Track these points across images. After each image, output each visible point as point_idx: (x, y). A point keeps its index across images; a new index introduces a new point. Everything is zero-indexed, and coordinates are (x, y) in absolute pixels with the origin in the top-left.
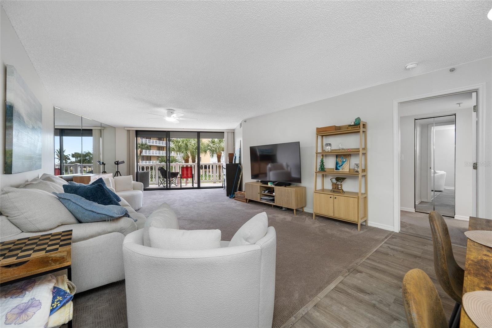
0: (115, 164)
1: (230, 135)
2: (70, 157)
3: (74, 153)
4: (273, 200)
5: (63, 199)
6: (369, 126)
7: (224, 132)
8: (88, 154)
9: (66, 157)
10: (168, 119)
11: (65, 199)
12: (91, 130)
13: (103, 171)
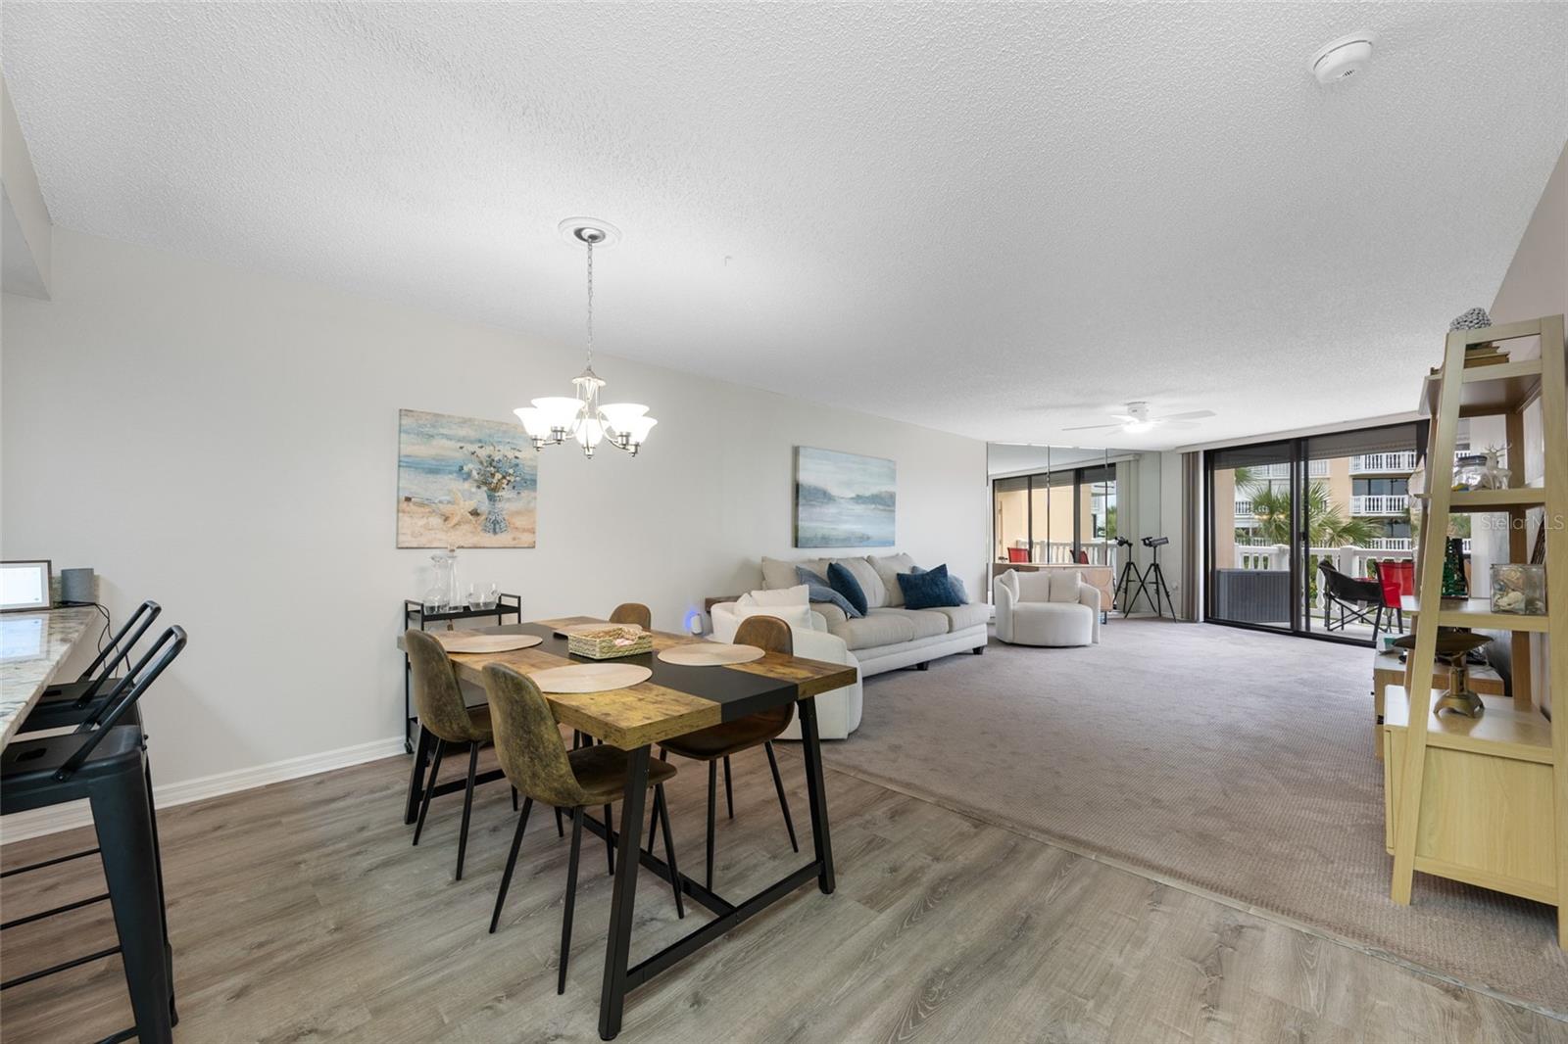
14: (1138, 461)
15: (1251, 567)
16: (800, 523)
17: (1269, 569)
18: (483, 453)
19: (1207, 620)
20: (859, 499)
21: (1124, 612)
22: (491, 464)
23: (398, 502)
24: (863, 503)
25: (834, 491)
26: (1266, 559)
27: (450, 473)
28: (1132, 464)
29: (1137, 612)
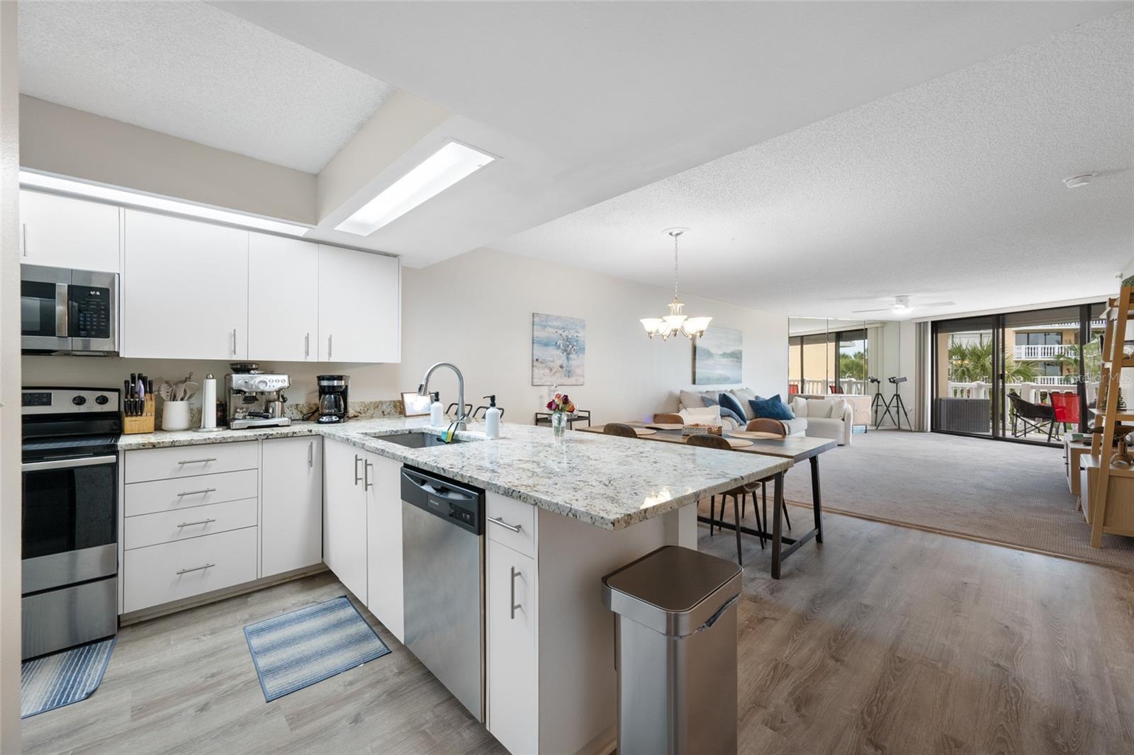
14: (883, 327)
15: (959, 396)
16: (697, 370)
17: (971, 398)
18: (564, 334)
19: (933, 430)
20: (725, 355)
21: (875, 425)
22: (567, 341)
23: (533, 361)
24: (727, 357)
25: (713, 350)
26: (969, 391)
27: (552, 346)
28: (879, 329)
29: (882, 425)
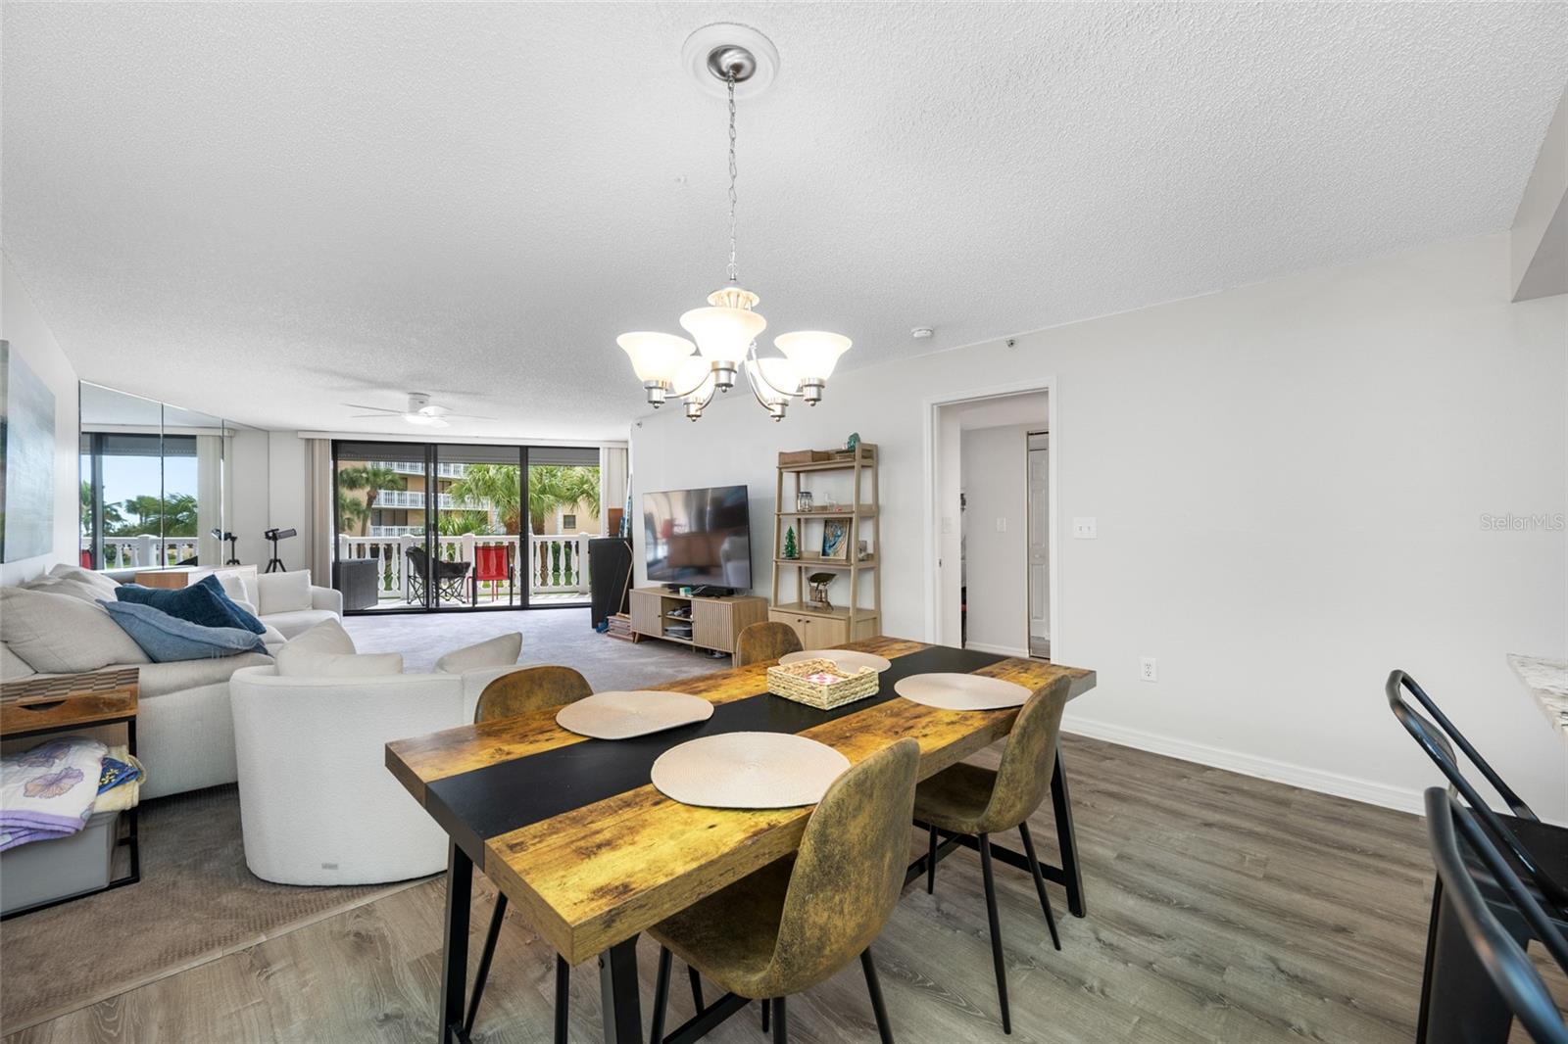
0: (268, 537)
1: (616, 456)
2: (122, 512)
3: (135, 499)
4: (689, 634)
5: (118, 612)
6: (884, 455)
7: (598, 449)
8: (186, 505)
9: (108, 512)
10: (411, 419)
11: (123, 613)
12: (194, 437)
13: (231, 558)
